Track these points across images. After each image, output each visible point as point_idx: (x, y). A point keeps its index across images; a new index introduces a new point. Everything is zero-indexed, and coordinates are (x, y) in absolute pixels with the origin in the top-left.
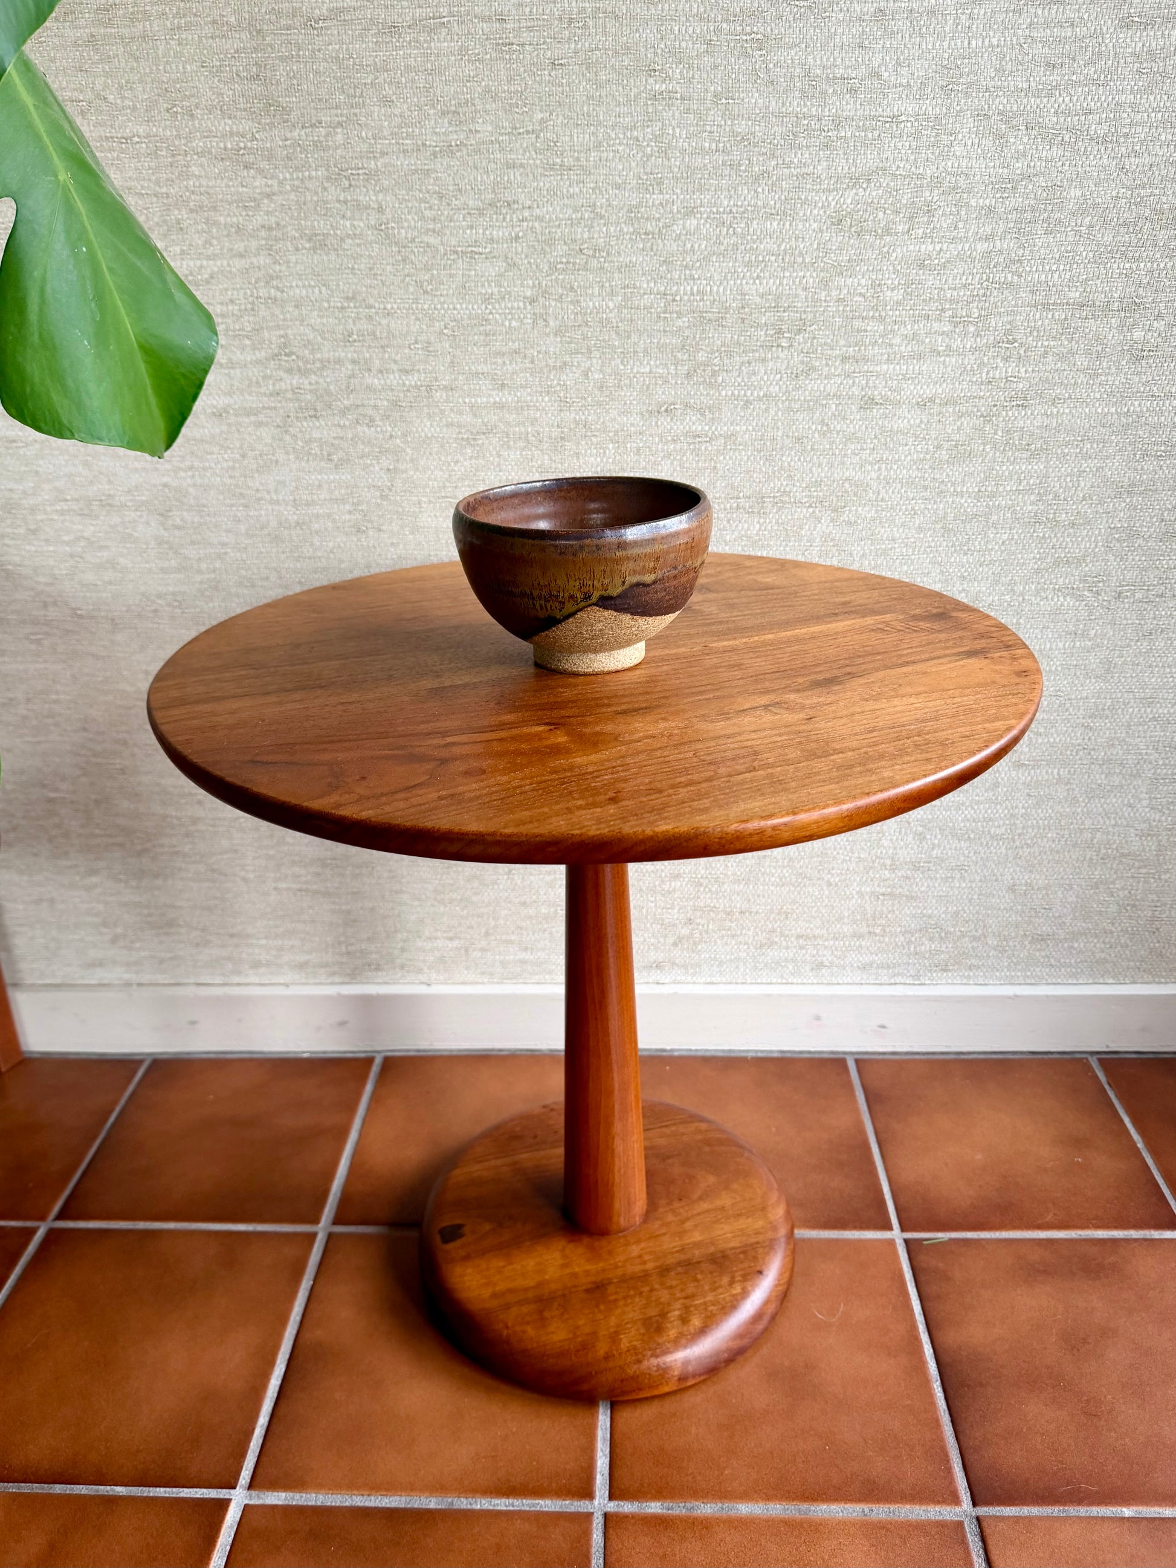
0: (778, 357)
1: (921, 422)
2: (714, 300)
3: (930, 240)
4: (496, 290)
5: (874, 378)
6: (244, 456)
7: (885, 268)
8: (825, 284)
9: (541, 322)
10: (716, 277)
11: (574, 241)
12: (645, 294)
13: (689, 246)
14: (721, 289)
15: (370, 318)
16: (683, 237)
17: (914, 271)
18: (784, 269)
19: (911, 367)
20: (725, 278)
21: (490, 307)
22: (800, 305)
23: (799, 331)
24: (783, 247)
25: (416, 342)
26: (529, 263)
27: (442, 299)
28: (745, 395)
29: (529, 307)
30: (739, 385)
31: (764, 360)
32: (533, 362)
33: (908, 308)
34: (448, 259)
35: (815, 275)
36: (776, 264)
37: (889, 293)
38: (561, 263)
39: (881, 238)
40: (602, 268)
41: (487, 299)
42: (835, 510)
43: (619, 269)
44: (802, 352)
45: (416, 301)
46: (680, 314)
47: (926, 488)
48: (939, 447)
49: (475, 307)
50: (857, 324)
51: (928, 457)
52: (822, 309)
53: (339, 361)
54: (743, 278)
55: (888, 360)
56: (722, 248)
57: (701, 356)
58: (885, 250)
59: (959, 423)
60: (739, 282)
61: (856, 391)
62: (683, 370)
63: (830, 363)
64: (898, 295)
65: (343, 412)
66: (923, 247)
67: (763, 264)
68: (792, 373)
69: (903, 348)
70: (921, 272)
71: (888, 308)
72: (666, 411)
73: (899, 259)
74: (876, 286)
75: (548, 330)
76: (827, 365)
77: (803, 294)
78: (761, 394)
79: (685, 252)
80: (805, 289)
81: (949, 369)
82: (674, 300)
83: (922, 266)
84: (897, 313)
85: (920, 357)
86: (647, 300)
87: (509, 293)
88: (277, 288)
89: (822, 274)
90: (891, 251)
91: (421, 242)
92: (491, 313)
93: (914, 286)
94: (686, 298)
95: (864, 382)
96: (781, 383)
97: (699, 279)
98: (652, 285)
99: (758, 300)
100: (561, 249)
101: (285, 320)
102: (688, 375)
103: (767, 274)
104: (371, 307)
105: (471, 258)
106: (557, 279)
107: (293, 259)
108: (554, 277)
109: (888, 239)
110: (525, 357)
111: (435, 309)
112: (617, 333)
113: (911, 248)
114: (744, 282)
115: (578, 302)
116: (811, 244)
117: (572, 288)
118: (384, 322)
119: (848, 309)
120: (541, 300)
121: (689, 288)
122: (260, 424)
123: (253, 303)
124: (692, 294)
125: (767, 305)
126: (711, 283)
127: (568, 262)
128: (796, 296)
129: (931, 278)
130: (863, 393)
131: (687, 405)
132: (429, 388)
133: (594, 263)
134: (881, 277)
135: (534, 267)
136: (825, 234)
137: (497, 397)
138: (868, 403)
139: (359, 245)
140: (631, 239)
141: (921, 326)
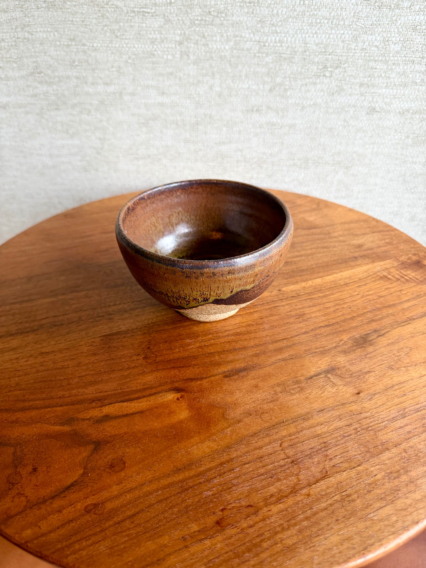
0: (323, 82)
1: (400, 123)
2: (289, 47)
3: (422, 13)
4: (158, 36)
5: (377, 97)
6: (20, 130)
7: (392, 30)
8: (355, 39)
9: (185, 57)
10: (291, 32)
11: (205, 6)
12: (247, 41)
13: (275, 11)
14: (293, 40)
15: (85, 52)
16: (272, 6)
17: (410, 33)
18: (332, 29)
19: (399, 91)
20: (296, 33)
21: (155, 47)
22: (339, 51)
23: (337, 67)
24: (332, 14)
25: (113, 67)
26: (178, 19)
27: (127, 41)
28: (302, 103)
29: (178, 47)
30: (300, 97)
31: (315, 84)
32: (180, 80)
33: (403, 56)
34: (129, 16)
35: (350, 33)
36: (327, 25)
37: (393, 46)
38: (198, 20)
39: (393, 11)
40: (222, 24)
41: (153, 42)
42: (347, 168)
43: (232, 25)
44: (337, 79)
45: (111, 42)
46: (267, 55)
47: (397, 159)
48: (408, 137)
49: (147, 46)
50: (371, 64)
51: (401, 142)
52: (352, 54)
53: (68, 77)
54: (307, 33)
55: (386, 86)
56: (296, 13)
57: (279, 80)
58: (394, 18)
59: (421, 124)
60: (304, 35)
61: (366, 104)
62: (267, 87)
63: (353, 87)
64: (397, 48)
65: (74, 106)
66: (418, 17)
67: (320, 25)
68: (330, 92)
69: (396, 80)
70: (414, 33)
71: (391, 55)
72: (257, 110)
73: (402, 25)
74: (386, 41)
75: (189, 61)
76: (351, 88)
77: (341, 45)
78: (312, 103)
79: (273, 15)
80: (343, 41)
81: (421, 93)
82: (264, 46)
83: (415, 29)
84: (396, 58)
85: (405, 85)
86: (248, 45)
87: (167, 38)
88: (29, 32)
89: (354, 33)
90: (398, 19)
91: (112, 5)
92: (156, 50)
93: (408, 42)
94: (272, 44)
95: (371, 99)
96: (323, 97)
97: (280, 33)
98: (252, 35)
99: (315, 47)
100: (198, 11)
101: (35, 52)
102: (271, 90)
103: (321, 31)
104: (84, 45)
105: (143, 15)
106: (195, 30)
107: (36, 13)
108: (193, 29)
109: (397, 11)
110: (176, 77)
111: (123, 47)
112: (230, 64)
113: (410, 17)
114: (307, 35)
115: (207, 45)
116: (350, 13)
117: (204, 36)
118: (93, 54)
119: (367, 55)
120: (185, 43)
121: (273, 38)
122: (27, 113)
123: (15, 41)
124: (276, 42)
125: (320, 50)
126: (288, 36)
127: (202, 20)
128: (338, 45)
129: (419, 37)
130: (370, 105)
131: (269, 108)
132: (121, 94)
133: (217, 21)
134: (389, 35)
135: (181, 22)
136: (359, 7)
137: (160, 99)
138: (372, 110)
139: (75, 6)
140: (240, 6)
141: (409, 67)
